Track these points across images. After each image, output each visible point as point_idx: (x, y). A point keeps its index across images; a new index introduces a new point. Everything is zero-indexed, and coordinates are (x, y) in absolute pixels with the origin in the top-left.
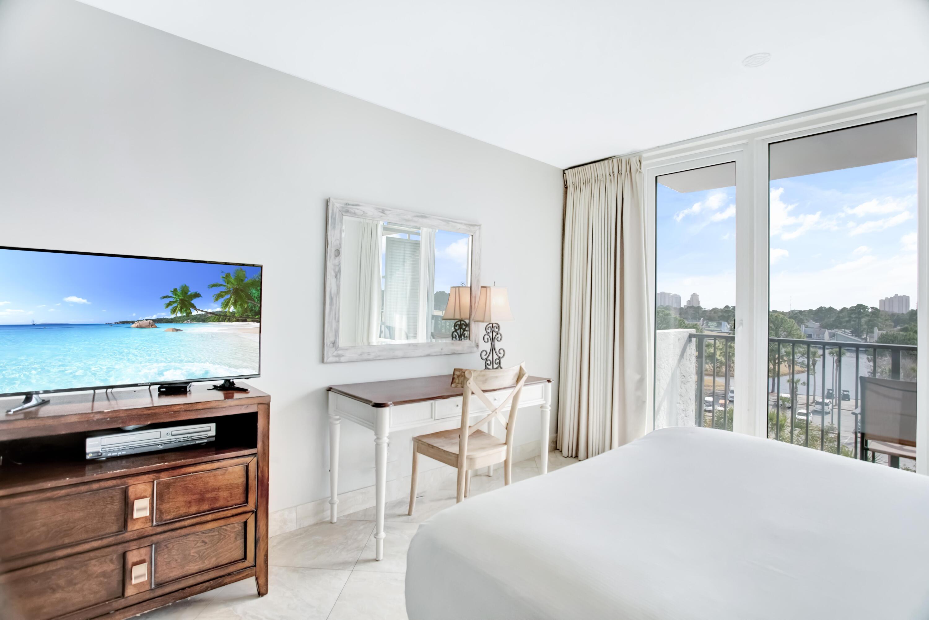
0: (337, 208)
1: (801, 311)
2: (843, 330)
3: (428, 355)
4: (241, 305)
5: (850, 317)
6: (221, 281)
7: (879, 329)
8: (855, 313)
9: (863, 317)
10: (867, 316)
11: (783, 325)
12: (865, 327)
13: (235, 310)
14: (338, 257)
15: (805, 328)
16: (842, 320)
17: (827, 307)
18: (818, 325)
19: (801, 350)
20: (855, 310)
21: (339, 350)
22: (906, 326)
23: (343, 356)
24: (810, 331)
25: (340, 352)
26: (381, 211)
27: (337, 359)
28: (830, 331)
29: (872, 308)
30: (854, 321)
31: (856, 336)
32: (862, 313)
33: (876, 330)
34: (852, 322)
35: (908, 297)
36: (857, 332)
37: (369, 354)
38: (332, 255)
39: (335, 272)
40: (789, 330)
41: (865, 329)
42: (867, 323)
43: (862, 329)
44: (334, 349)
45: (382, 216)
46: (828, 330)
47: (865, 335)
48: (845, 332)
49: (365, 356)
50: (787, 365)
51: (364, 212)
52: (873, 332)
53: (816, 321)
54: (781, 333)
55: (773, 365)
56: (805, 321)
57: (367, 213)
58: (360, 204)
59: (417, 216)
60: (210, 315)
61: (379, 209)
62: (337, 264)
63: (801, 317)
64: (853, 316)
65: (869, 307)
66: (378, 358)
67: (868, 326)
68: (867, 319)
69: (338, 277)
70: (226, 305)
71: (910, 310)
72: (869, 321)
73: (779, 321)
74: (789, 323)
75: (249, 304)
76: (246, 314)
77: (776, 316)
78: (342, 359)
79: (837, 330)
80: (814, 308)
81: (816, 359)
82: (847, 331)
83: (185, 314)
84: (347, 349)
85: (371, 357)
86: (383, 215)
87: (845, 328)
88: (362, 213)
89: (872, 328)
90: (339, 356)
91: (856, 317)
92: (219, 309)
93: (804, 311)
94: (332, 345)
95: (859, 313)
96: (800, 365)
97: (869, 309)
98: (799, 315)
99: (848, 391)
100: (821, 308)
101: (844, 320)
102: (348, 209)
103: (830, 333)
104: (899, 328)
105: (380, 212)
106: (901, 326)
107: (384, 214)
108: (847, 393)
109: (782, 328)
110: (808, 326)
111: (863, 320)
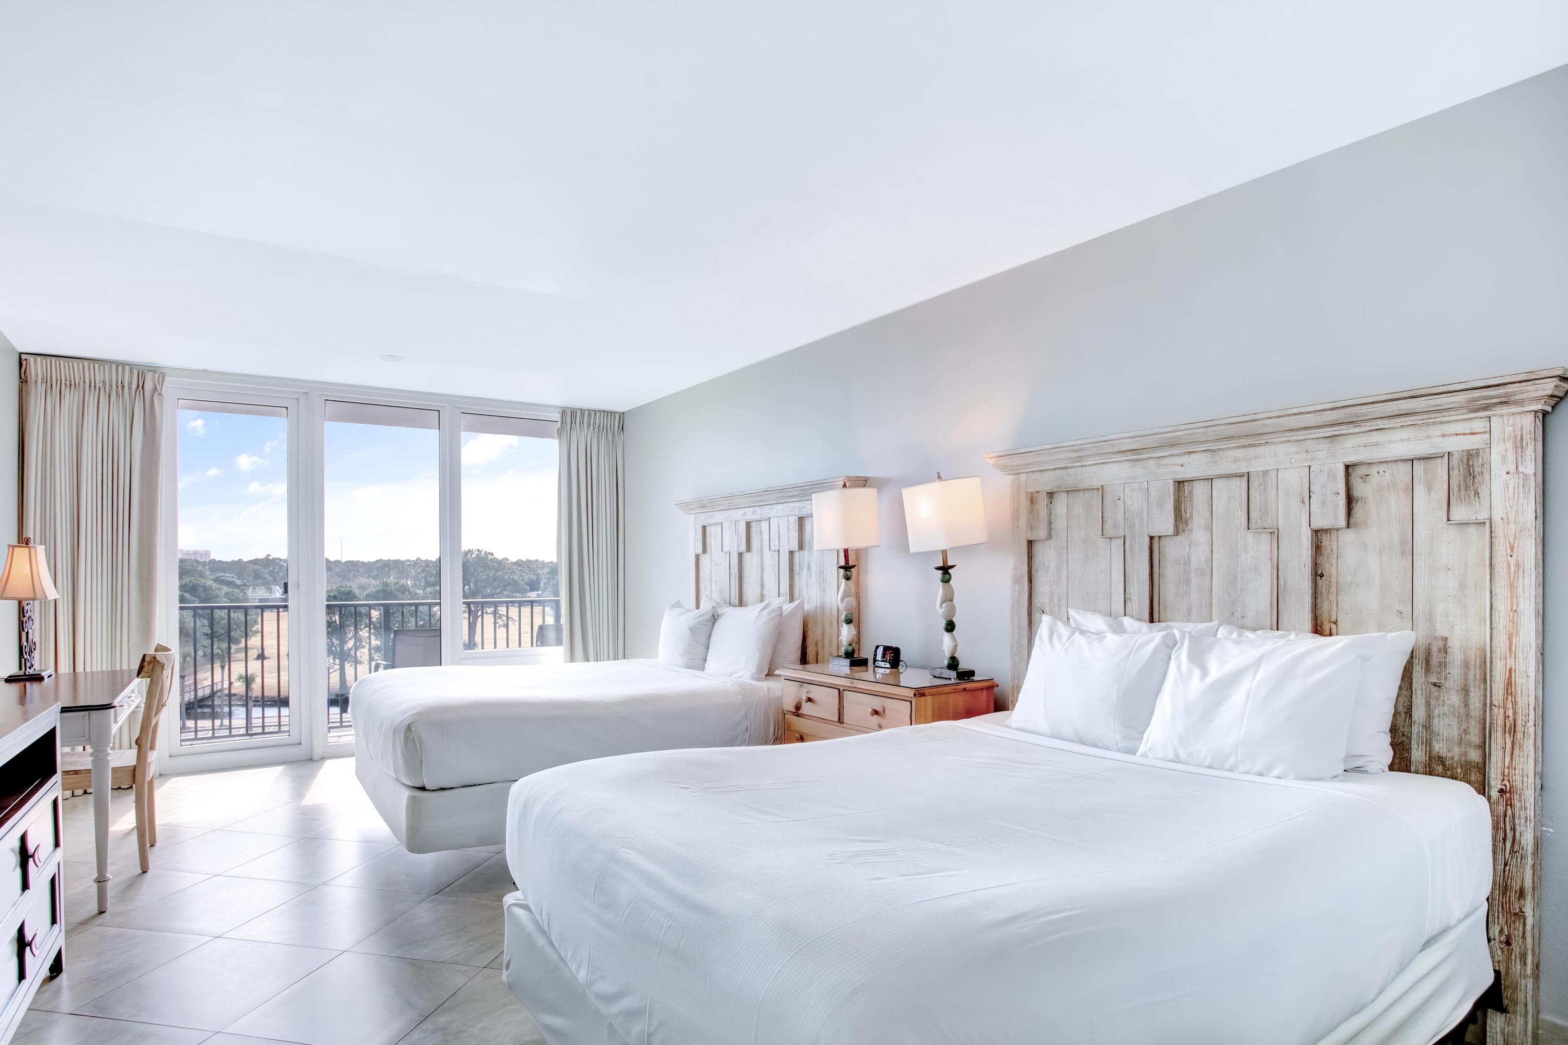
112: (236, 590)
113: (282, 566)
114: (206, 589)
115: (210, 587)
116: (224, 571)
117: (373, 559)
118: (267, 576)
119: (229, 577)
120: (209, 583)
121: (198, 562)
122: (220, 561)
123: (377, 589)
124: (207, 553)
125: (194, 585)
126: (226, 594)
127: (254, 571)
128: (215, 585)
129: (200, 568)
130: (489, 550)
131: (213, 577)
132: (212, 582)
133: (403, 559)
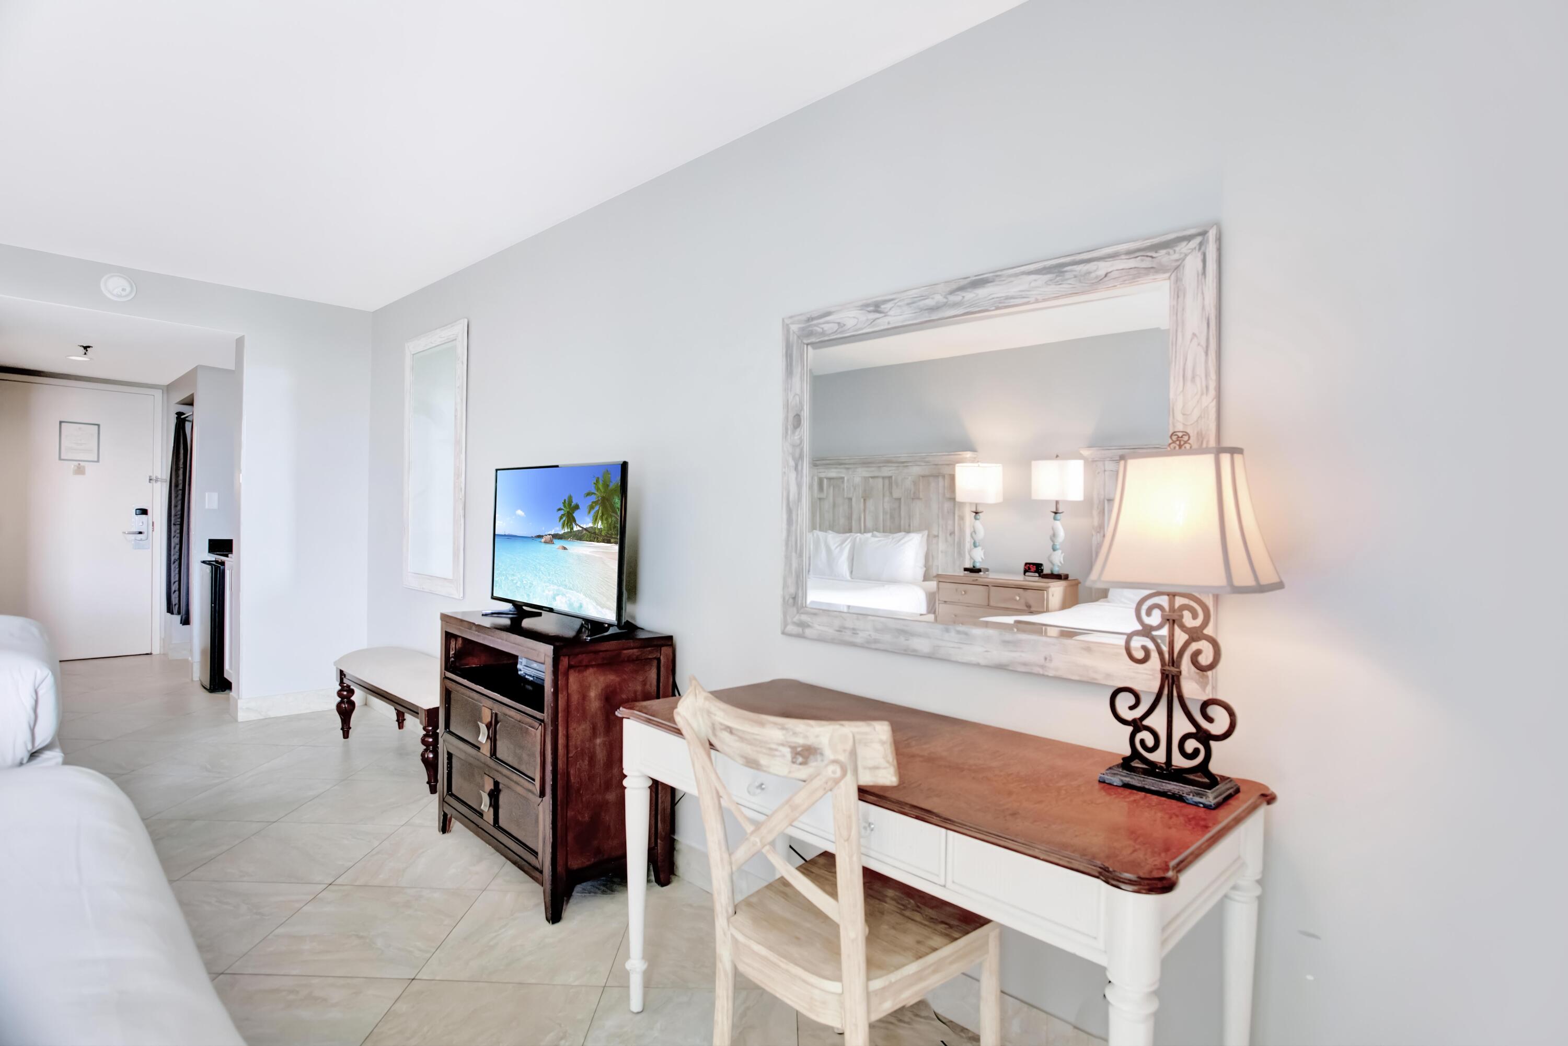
0: (794, 333)
3: (1001, 667)
4: (607, 519)
6: (593, 488)
13: (602, 527)
14: (798, 430)
21: (802, 613)
23: (809, 626)
25: (804, 618)
26: (871, 308)
27: (800, 630)
37: (854, 631)
38: (789, 427)
39: (794, 459)
44: (795, 609)
45: (874, 320)
49: (847, 636)
51: (839, 323)
57: (844, 325)
58: (832, 309)
59: (962, 289)
60: (584, 532)
61: (867, 305)
62: (798, 442)
66: (873, 646)
69: (800, 468)
70: (595, 521)
75: (613, 518)
76: (610, 532)
78: (808, 632)
83: (569, 530)
84: (815, 614)
85: (858, 640)
86: (877, 315)
88: (835, 327)
90: (803, 625)
92: (590, 525)
94: (791, 601)
102: (810, 329)
105: (869, 312)
107: (880, 312)
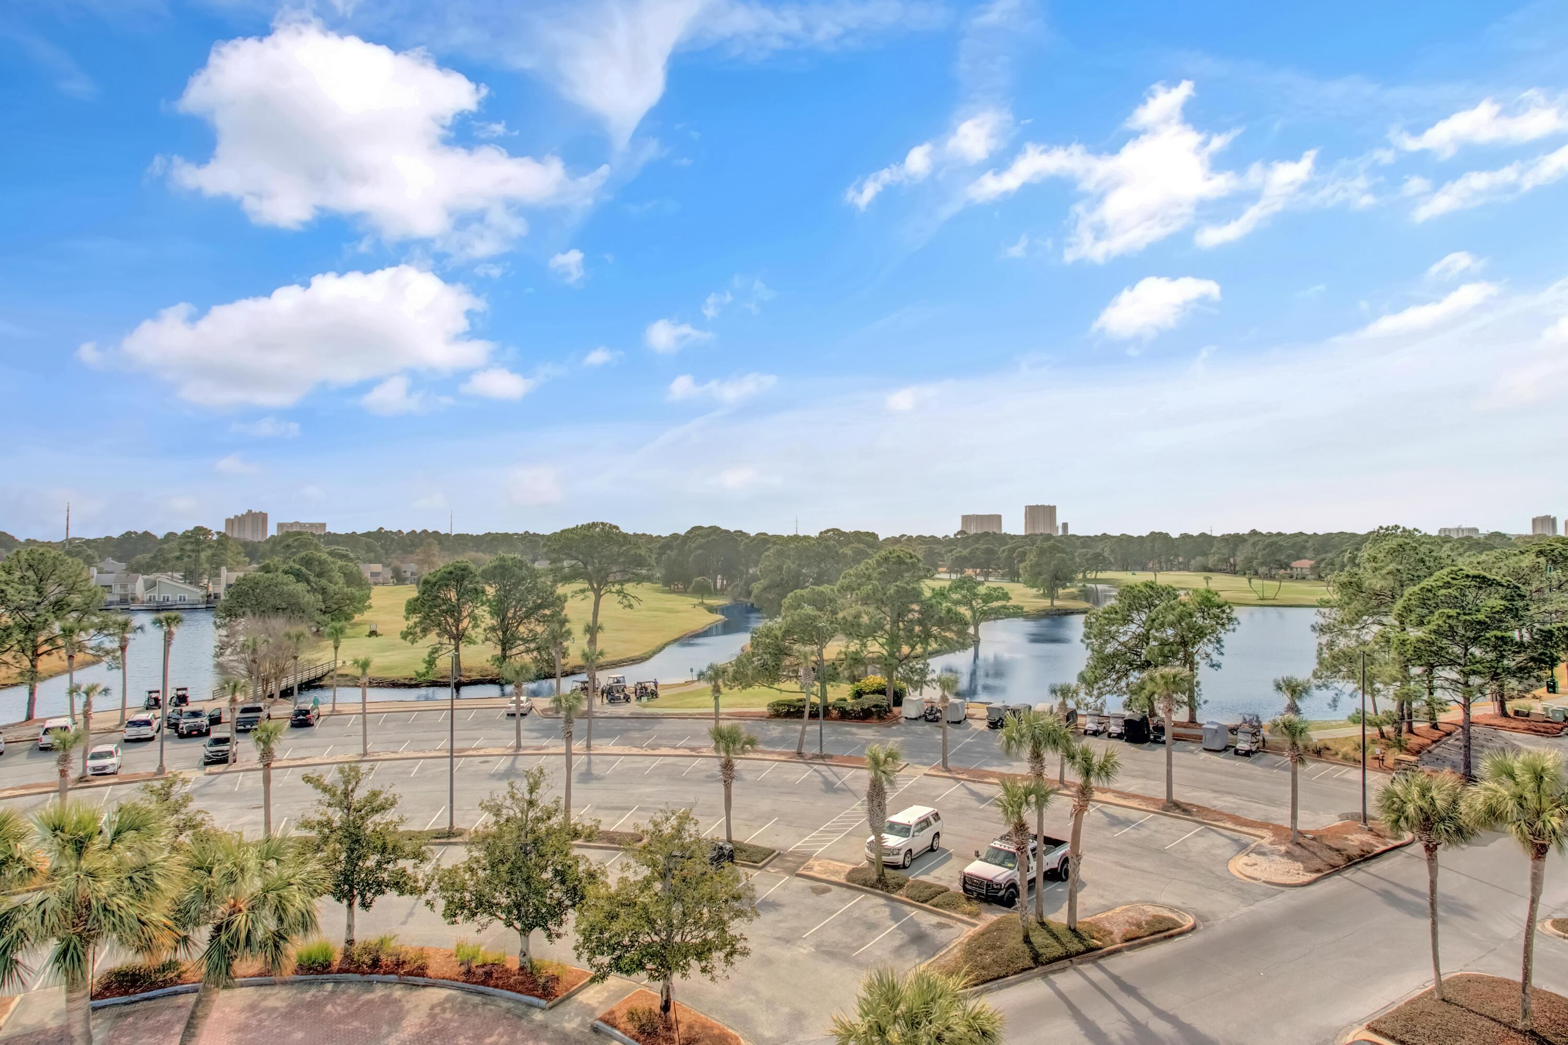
1: (88, 540)
2: (170, 573)
5: (182, 549)
7: (229, 570)
8: (192, 543)
9: (203, 550)
10: (210, 547)
11: (56, 572)
12: (207, 566)
15: (99, 573)
16: (167, 556)
17: (140, 532)
18: (123, 565)
19: (96, 620)
20: (189, 537)
22: (267, 561)
24: (108, 579)
28: (146, 577)
29: (218, 533)
30: (189, 557)
31: (191, 583)
32: (203, 542)
33: (224, 569)
34: (186, 559)
35: (266, 515)
36: (191, 577)
40: (70, 581)
41: (205, 570)
42: (210, 560)
43: (201, 571)
46: (143, 574)
47: (206, 581)
48: (172, 577)
50: (65, 657)
52: (218, 575)
53: (119, 559)
54: (53, 588)
55: (31, 661)
56: (97, 559)
63: (90, 552)
64: (189, 547)
65: (213, 532)
67: (211, 564)
68: (209, 552)
71: (269, 536)
72: (214, 555)
73: (49, 564)
74: (70, 567)
77: (42, 554)
79: (158, 574)
80: (116, 533)
81: (128, 636)
82: (175, 575)
87: (173, 570)
89: (218, 568)
91: (193, 551)
93: (95, 540)
95: (198, 542)
96: (93, 652)
97: (213, 535)
98: (85, 548)
99: (185, 689)
100: (129, 533)
101: (172, 555)
103: (145, 581)
104: (257, 566)
106: (259, 563)
108: (184, 692)
109: (53, 577)
110: (102, 569)
111: (203, 555)
112: (350, 564)
113: (394, 539)
114: (321, 563)
115: (325, 561)
116: (338, 544)
117: (481, 532)
118: (379, 549)
119: (342, 549)
120: (325, 556)
121: (312, 534)
122: (335, 534)
123: (494, 564)
124: (323, 525)
125: (310, 559)
126: (341, 568)
127: (366, 543)
128: (330, 559)
129: (315, 541)
130: (614, 524)
131: (328, 550)
132: (327, 555)
133: (511, 532)
